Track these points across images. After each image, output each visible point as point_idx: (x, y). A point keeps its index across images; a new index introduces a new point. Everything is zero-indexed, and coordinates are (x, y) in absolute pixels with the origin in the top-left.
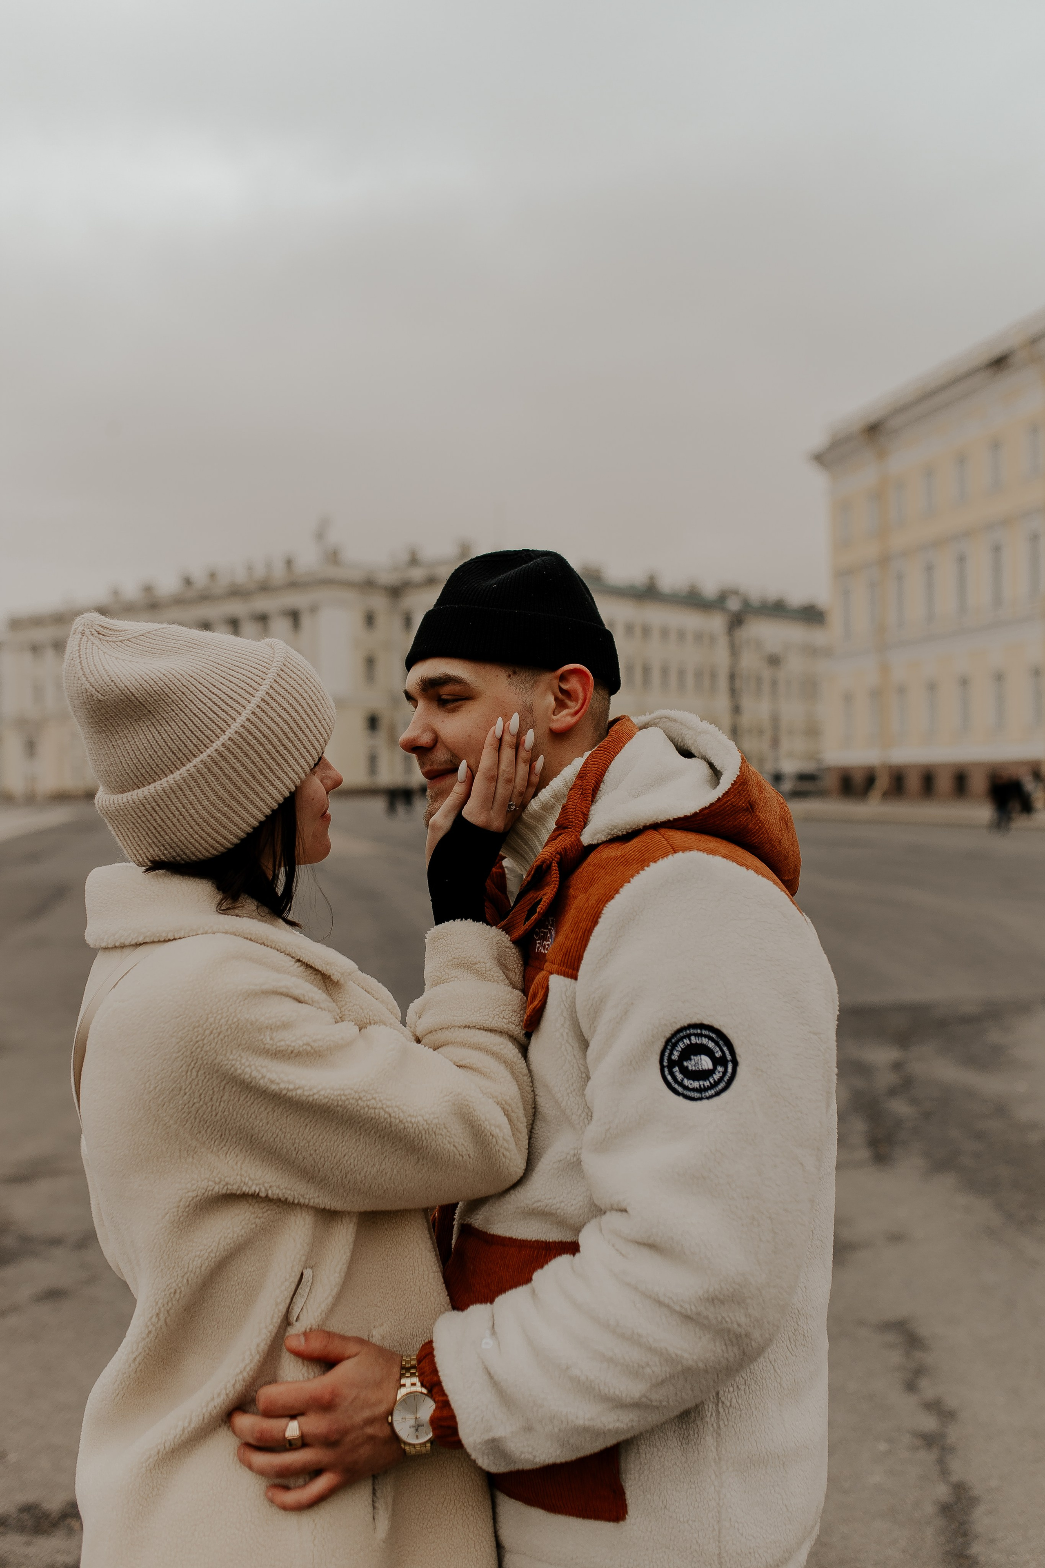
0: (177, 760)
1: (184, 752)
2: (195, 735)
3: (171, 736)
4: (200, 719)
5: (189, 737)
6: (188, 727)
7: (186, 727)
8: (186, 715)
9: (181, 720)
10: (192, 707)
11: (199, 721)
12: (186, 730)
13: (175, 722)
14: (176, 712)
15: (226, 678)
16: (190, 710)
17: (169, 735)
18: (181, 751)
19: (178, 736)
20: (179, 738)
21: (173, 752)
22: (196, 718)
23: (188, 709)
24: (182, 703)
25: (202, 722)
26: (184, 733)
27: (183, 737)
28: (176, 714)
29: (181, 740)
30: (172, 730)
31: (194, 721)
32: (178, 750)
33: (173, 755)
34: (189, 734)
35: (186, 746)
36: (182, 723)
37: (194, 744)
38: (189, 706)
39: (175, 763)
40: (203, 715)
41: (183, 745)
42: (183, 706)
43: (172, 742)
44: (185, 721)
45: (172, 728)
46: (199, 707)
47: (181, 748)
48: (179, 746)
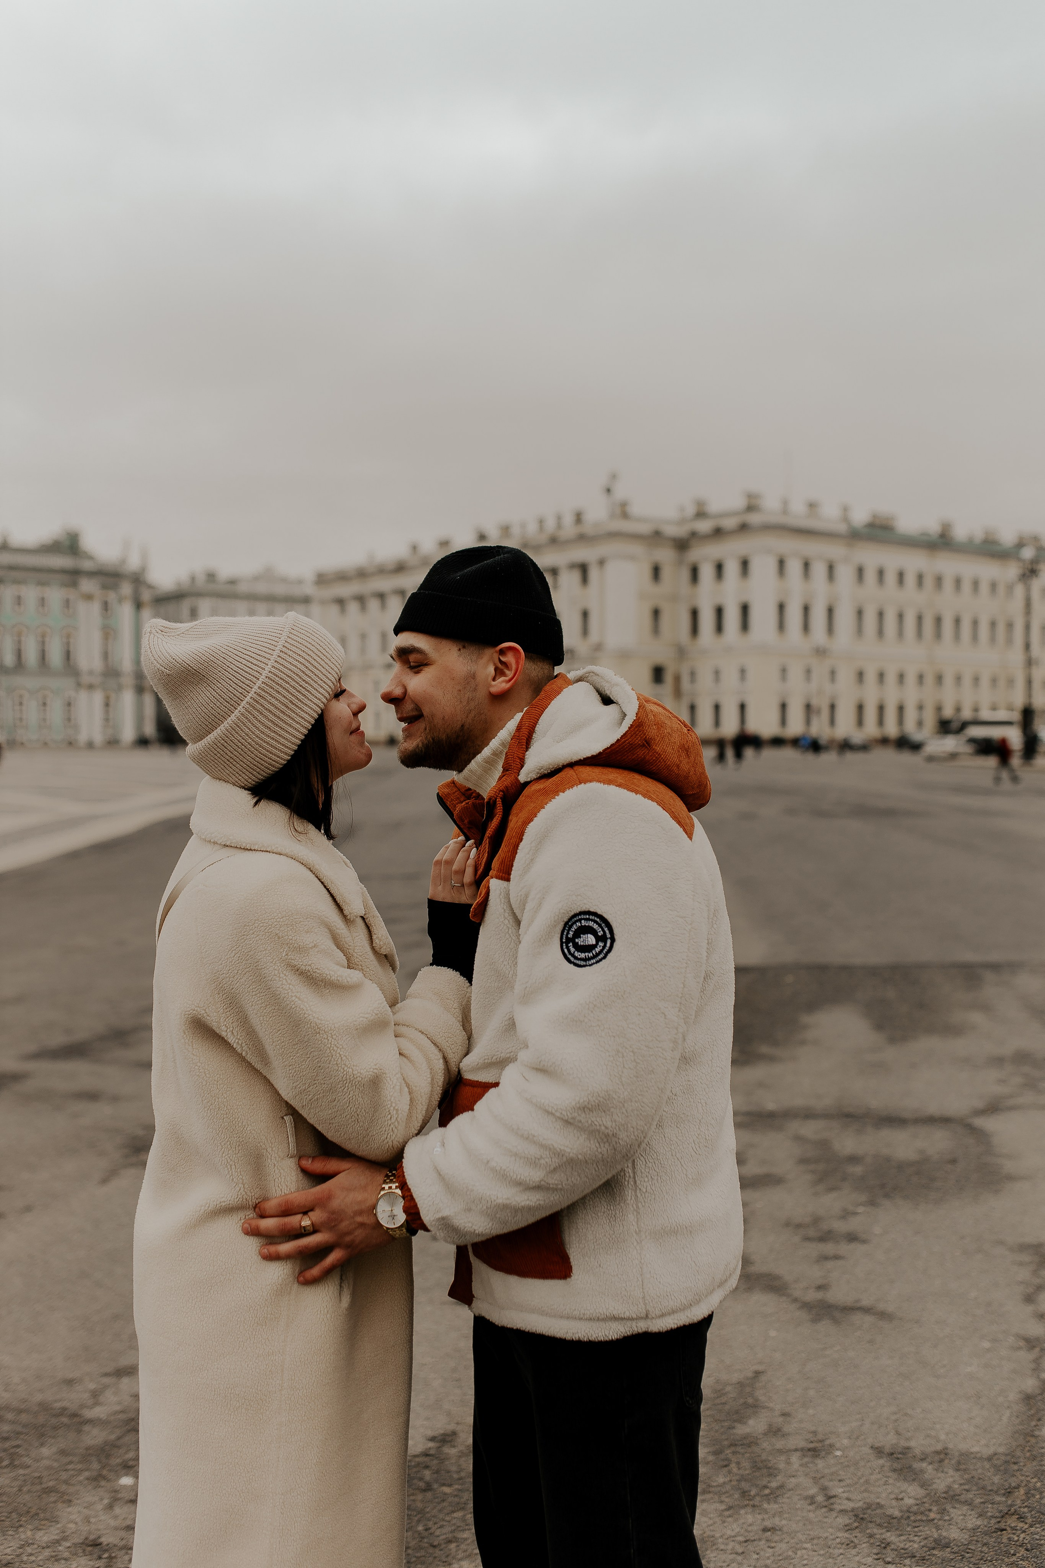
0: (231, 707)
1: (234, 700)
2: (239, 686)
3: (222, 690)
4: (240, 674)
5: (235, 688)
6: (233, 681)
7: (232, 682)
8: (230, 673)
9: (227, 678)
10: (232, 666)
11: (239, 675)
12: (232, 684)
13: (223, 680)
14: (222, 672)
15: (253, 642)
16: (231, 669)
17: (221, 690)
18: (232, 700)
19: (227, 689)
20: (229, 690)
21: (227, 702)
22: (237, 674)
23: (230, 669)
24: (225, 665)
25: (242, 675)
26: (231, 686)
27: (231, 689)
28: (222, 674)
29: (230, 692)
30: (222, 686)
31: (236, 676)
32: (229, 699)
33: (227, 704)
34: (234, 686)
35: (235, 695)
36: (228, 679)
37: (240, 693)
38: (230, 666)
39: (230, 709)
40: (242, 671)
41: (232, 695)
42: (226, 667)
43: (224, 695)
44: (230, 678)
45: (222, 685)
46: (237, 666)
47: (231, 697)
48: (230, 696)
